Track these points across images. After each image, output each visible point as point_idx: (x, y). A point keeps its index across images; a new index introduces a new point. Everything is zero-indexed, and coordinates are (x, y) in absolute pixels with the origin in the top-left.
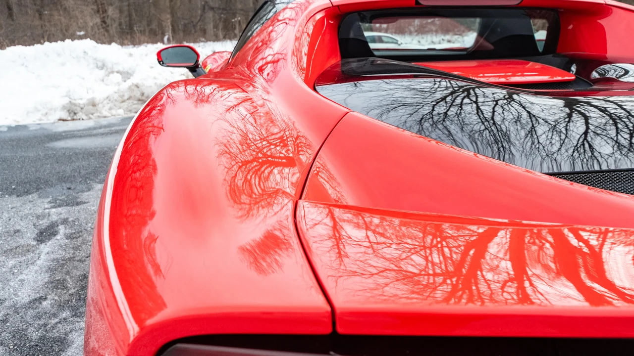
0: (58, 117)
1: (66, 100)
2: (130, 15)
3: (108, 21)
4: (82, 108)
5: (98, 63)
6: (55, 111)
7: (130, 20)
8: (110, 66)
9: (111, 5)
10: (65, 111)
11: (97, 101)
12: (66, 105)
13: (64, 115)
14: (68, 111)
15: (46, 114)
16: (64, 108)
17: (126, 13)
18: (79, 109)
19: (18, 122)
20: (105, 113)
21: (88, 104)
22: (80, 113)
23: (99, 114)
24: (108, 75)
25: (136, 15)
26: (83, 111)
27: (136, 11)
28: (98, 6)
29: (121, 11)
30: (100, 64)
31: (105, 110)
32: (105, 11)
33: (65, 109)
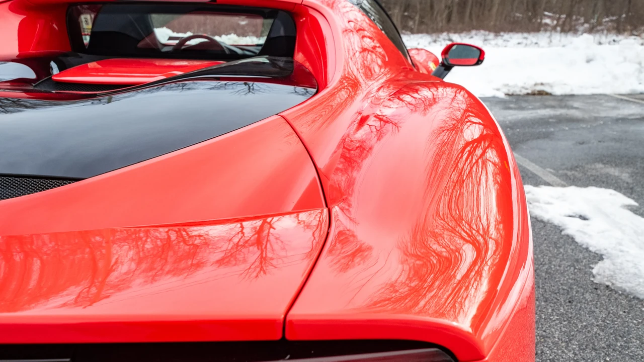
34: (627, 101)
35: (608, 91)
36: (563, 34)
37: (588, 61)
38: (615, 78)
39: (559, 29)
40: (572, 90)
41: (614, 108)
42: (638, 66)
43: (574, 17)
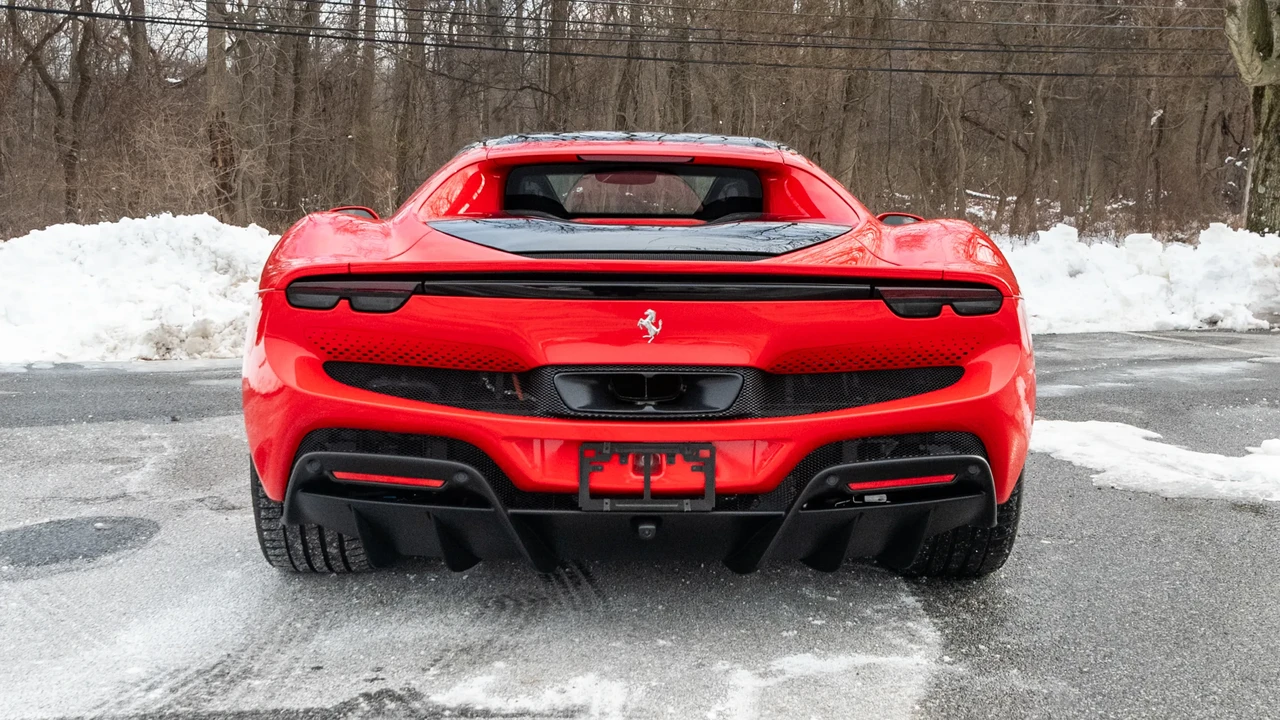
0: (136, 355)
1: (156, 324)
2: (292, 172)
3: (237, 186)
4: (182, 341)
5: (218, 260)
6: (132, 344)
7: (292, 182)
8: (242, 266)
9: (249, 144)
10: (151, 344)
11: (212, 329)
12: (152, 332)
13: (148, 350)
14: (157, 343)
15: (115, 348)
16: (149, 337)
17: (285, 165)
18: (176, 341)
19: (66, 358)
20: (224, 351)
21: (194, 334)
22: (178, 350)
23: (211, 353)
24: (235, 285)
25: (308, 171)
26: (184, 345)
27: (310, 160)
28: (214, 147)
29: (271, 160)
30: (222, 263)
31: (225, 347)
32: (230, 161)
33: (151, 340)
34: (1148, 339)
35: (1116, 326)
36: (1015, 238)
37: (1073, 274)
38: (1127, 303)
39: (1005, 227)
40: (1050, 326)
41: (1127, 348)
42: (1164, 281)
43: (1038, 201)
